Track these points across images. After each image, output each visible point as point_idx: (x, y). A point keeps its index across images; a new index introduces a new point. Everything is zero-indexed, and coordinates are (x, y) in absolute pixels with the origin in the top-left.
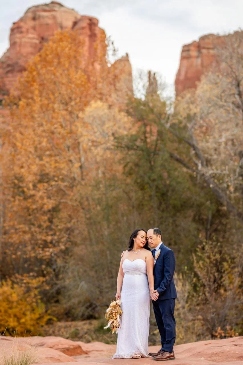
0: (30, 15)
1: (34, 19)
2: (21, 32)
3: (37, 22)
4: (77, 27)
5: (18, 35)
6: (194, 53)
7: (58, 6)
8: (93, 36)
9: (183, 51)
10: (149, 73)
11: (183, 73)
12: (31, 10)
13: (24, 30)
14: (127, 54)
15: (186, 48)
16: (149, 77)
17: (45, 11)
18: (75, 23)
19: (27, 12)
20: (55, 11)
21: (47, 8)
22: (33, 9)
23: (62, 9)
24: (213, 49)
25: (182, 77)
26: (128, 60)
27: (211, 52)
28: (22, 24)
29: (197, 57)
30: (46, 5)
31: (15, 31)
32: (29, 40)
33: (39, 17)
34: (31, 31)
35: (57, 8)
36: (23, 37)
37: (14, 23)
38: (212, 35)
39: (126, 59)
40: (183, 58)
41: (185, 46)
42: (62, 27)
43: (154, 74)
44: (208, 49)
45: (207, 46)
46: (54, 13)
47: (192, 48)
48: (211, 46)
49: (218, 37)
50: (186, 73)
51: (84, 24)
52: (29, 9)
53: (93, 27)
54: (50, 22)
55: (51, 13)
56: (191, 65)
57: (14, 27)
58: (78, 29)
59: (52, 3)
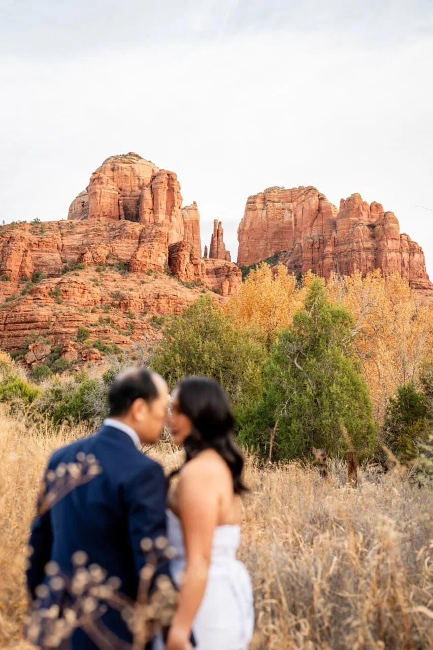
0: (109, 166)
1: (113, 170)
2: (102, 183)
3: (116, 173)
4: (156, 181)
5: (98, 186)
6: (259, 205)
7: (135, 158)
8: (171, 190)
9: (248, 203)
10: (215, 220)
11: (248, 224)
12: (109, 161)
13: (104, 181)
14: (195, 203)
15: (252, 200)
16: (215, 226)
17: (124, 163)
18: (154, 177)
19: (105, 163)
20: (133, 163)
21: (126, 160)
22: (112, 160)
23: (140, 161)
24: (278, 202)
25: (247, 228)
26: (196, 210)
27: (276, 204)
28: (102, 175)
29: (263, 209)
30: (125, 156)
31: (96, 181)
32: (109, 191)
33: (118, 168)
34: (110, 181)
35: (135, 160)
36: (104, 188)
37: (94, 174)
38: (277, 188)
39: (194, 208)
40: (248, 210)
41: (250, 198)
42: (139, 179)
43: (220, 223)
44: (274, 202)
45: (272, 199)
46: (132, 165)
47: (258, 200)
48: (276, 199)
49: (284, 191)
50: (252, 223)
51: (163, 178)
52: (108, 159)
53: (171, 183)
54: (128, 173)
55: (129, 165)
56: (257, 216)
57: (94, 177)
58: (156, 184)
59: (130, 154)
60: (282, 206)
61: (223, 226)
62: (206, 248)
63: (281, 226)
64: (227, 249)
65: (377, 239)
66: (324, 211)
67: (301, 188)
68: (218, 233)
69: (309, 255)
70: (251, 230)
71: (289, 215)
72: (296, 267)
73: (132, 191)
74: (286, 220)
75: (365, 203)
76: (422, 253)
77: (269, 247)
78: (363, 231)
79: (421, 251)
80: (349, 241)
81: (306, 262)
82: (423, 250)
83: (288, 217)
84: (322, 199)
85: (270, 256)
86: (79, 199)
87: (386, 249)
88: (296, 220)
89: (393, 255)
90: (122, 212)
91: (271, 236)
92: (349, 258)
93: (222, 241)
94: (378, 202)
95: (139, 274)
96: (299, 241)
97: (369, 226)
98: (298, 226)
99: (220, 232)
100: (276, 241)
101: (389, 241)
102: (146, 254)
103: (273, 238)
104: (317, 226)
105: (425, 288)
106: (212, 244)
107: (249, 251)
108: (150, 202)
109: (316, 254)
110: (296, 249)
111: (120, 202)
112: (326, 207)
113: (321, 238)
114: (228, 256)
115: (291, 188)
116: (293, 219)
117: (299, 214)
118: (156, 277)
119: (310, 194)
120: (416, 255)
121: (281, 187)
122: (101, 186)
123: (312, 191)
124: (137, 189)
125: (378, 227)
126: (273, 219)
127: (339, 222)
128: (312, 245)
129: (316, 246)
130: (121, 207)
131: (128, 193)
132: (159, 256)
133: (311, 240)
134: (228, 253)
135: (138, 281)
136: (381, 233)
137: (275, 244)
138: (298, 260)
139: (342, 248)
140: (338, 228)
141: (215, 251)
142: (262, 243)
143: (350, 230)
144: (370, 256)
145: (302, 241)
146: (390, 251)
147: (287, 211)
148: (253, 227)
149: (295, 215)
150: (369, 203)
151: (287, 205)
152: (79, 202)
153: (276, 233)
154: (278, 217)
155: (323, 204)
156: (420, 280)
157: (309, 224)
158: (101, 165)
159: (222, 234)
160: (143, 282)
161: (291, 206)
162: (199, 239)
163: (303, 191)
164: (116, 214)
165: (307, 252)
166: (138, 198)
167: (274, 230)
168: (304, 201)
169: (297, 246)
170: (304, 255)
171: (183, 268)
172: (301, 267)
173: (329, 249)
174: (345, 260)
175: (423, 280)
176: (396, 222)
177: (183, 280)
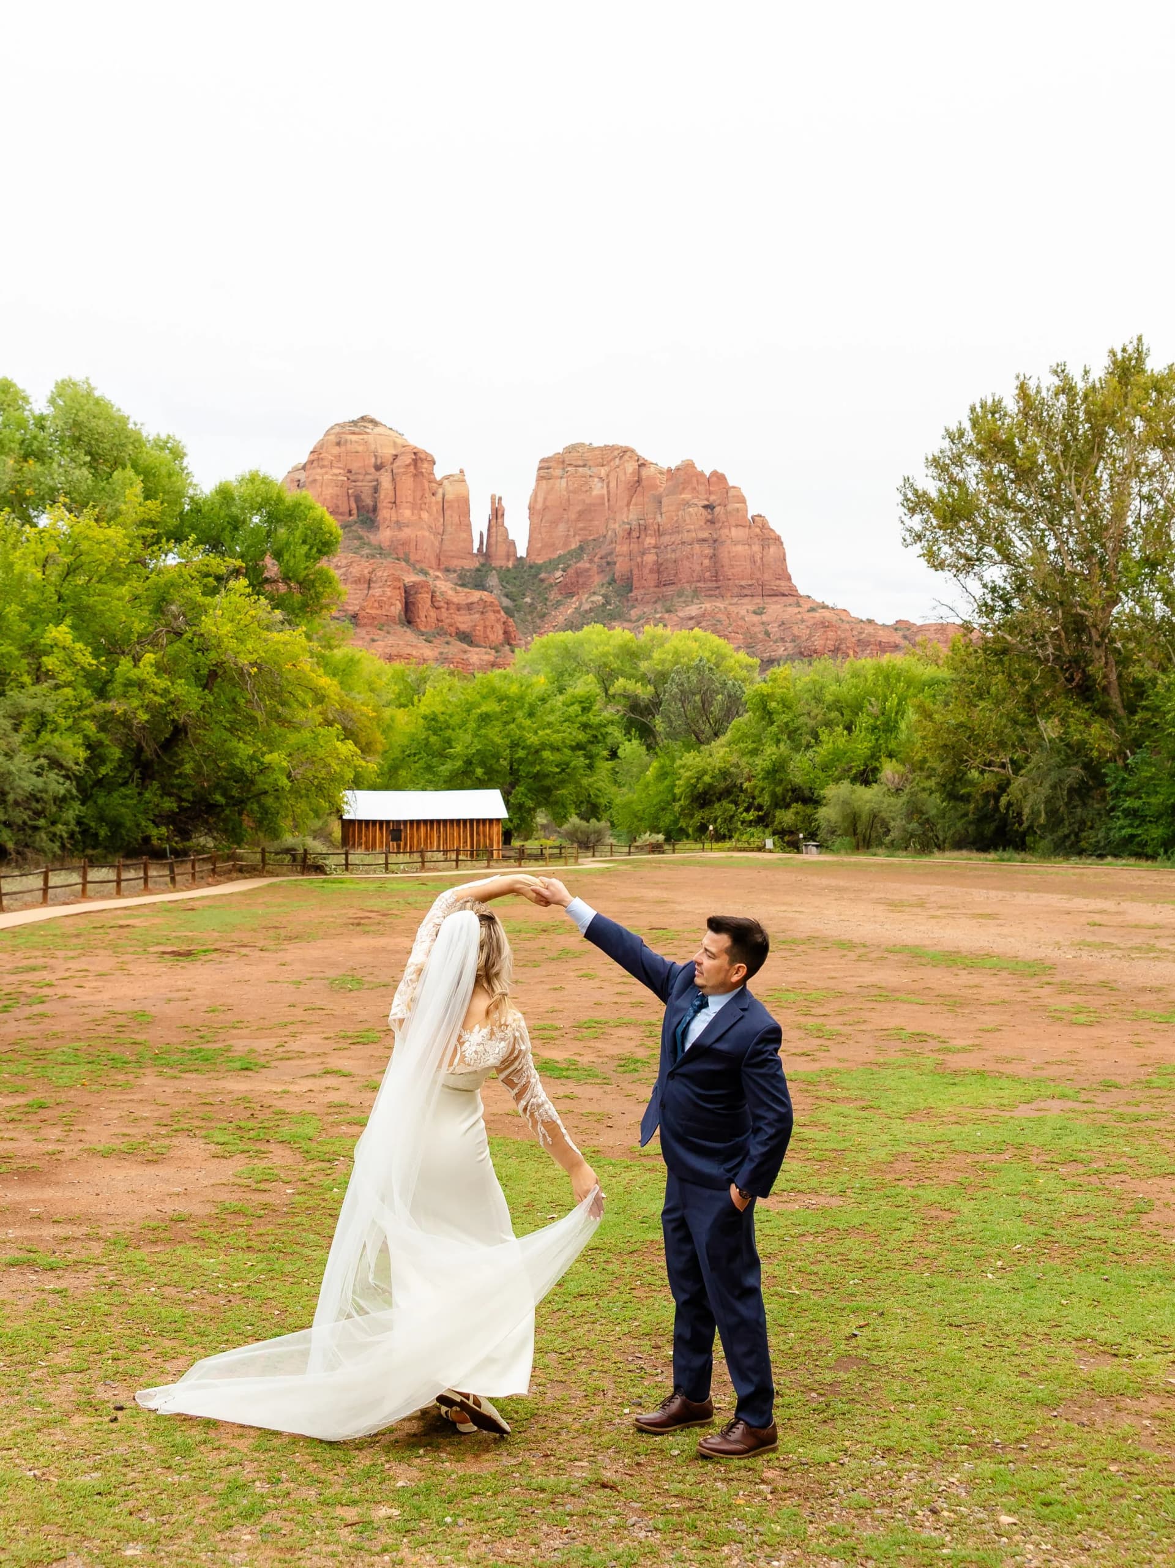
0: (332, 438)
1: (338, 444)
2: (322, 467)
3: (343, 448)
4: (398, 463)
5: (319, 470)
6: (556, 471)
7: (370, 425)
8: (418, 475)
9: (540, 469)
10: (493, 497)
11: (540, 500)
12: (333, 431)
13: (327, 462)
14: (462, 471)
15: (546, 465)
16: (493, 503)
17: (354, 433)
18: (396, 456)
19: (327, 433)
20: (367, 433)
21: (357, 429)
22: (337, 429)
23: (378, 430)
24: (584, 466)
25: (539, 506)
26: (464, 481)
27: (580, 469)
28: (323, 453)
29: (562, 477)
30: (354, 423)
32: (334, 477)
33: (346, 441)
34: (335, 462)
36: (326, 473)
38: (582, 445)
39: (460, 479)
40: (540, 478)
41: (543, 461)
42: (375, 457)
43: (500, 499)
44: (577, 466)
45: (574, 463)
46: (365, 436)
47: (553, 464)
48: (580, 463)
49: (591, 449)
50: (545, 499)
51: (408, 459)
52: (332, 428)
53: (419, 464)
54: (360, 449)
55: (361, 437)
56: (552, 488)
57: (312, 458)
58: (399, 467)
59: (363, 418)
60: (589, 473)
61: (504, 503)
62: (481, 535)
63: (587, 501)
64: (511, 537)
65: (718, 525)
66: (644, 483)
67: (613, 448)
68: (497, 514)
69: (625, 548)
70: (545, 508)
71: (600, 485)
72: (608, 563)
73: (367, 474)
74: (595, 492)
75: (702, 474)
76: (782, 543)
77: (572, 533)
78: (695, 514)
79: (778, 540)
80: (677, 530)
81: (620, 559)
82: (783, 539)
83: (598, 489)
84: (643, 465)
85: (573, 547)
86: (292, 475)
87: (729, 541)
88: (609, 492)
89: (740, 549)
90: (354, 506)
91: (573, 516)
92: (678, 554)
93: (503, 525)
94: (720, 471)
95: (369, 629)
96: (613, 526)
97: (705, 507)
98: (611, 503)
99: (500, 513)
100: (580, 525)
101: (733, 529)
102: (376, 605)
103: (578, 520)
104: (636, 505)
105: (784, 595)
106: (489, 530)
107: (542, 539)
108: (392, 493)
109: (634, 547)
110: (608, 537)
111: (350, 491)
112: (648, 478)
113: (642, 522)
114: (512, 549)
115: (602, 445)
116: (605, 492)
117: (613, 484)
118: (388, 633)
119: (626, 457)
120: (772, 550)
121: (587, 443)
122: (324, 470)
123: (628, 454)
124: (373, 470)
125: (718, 509)
126: (575, 492)
127: (665, 501)
128: (629, 534)
129: (635, 534)
130: (352, 499)
131: (361, 477)
132: (392, 604)
133: (628, 526)
134: (513, 543)
135: (368, 638)
136: (722, 517)
137: (581, 529)
138: (611, 554)
139: (666, 539)
140: (664, 510)
141: (493, 541)
142: (562, 527)
143: (680, 513)
144: (708, 551)
145: (617, 526)
146: (736, 543)
147: (596, 480)
148: (548, 504)
149: (608, 486)
150: (707, 474)
151: (595, 470)
152: (292, 481)
153: (581, 514)
154: (584, 489)
155: (644, 472)
156: (778, 582)
157: (625, 502)
158: (321, 437)
159: (503, 515)
160: (373, 640)
161: (603, 471)
162: (469, 525)
163: (616, 453)
164: (344, 508)
165: (622, 544)
166: (375, 483)
167: (579, 508)
168: (618, 467)
169: (610, 533)
170: (618, 548)
171: (422, 614)
172: (615, 563)
173: (650, 541)
174: (673, 556)
175: (783, 583)
176: (743, 501)
177: (423, 629)
